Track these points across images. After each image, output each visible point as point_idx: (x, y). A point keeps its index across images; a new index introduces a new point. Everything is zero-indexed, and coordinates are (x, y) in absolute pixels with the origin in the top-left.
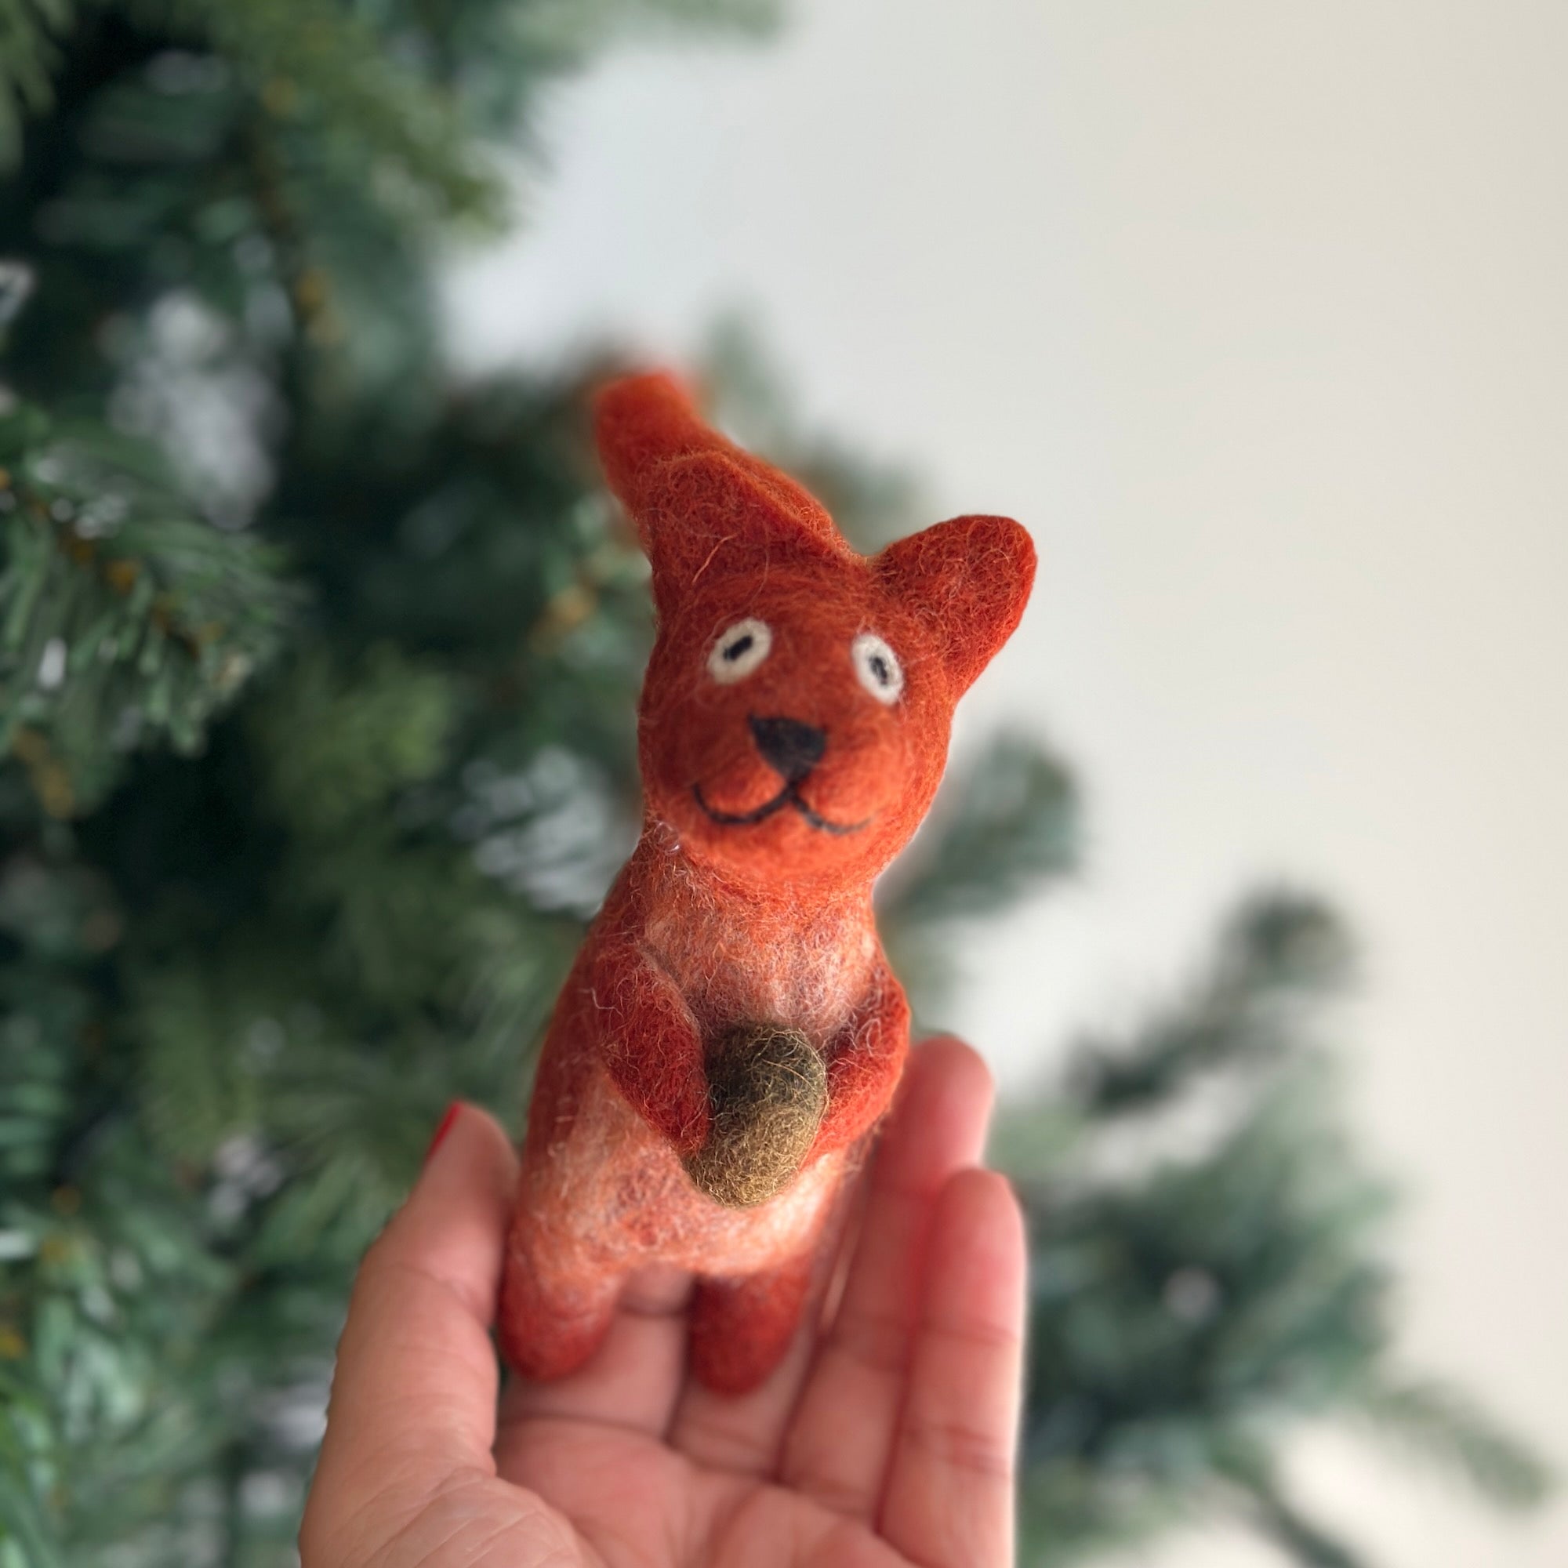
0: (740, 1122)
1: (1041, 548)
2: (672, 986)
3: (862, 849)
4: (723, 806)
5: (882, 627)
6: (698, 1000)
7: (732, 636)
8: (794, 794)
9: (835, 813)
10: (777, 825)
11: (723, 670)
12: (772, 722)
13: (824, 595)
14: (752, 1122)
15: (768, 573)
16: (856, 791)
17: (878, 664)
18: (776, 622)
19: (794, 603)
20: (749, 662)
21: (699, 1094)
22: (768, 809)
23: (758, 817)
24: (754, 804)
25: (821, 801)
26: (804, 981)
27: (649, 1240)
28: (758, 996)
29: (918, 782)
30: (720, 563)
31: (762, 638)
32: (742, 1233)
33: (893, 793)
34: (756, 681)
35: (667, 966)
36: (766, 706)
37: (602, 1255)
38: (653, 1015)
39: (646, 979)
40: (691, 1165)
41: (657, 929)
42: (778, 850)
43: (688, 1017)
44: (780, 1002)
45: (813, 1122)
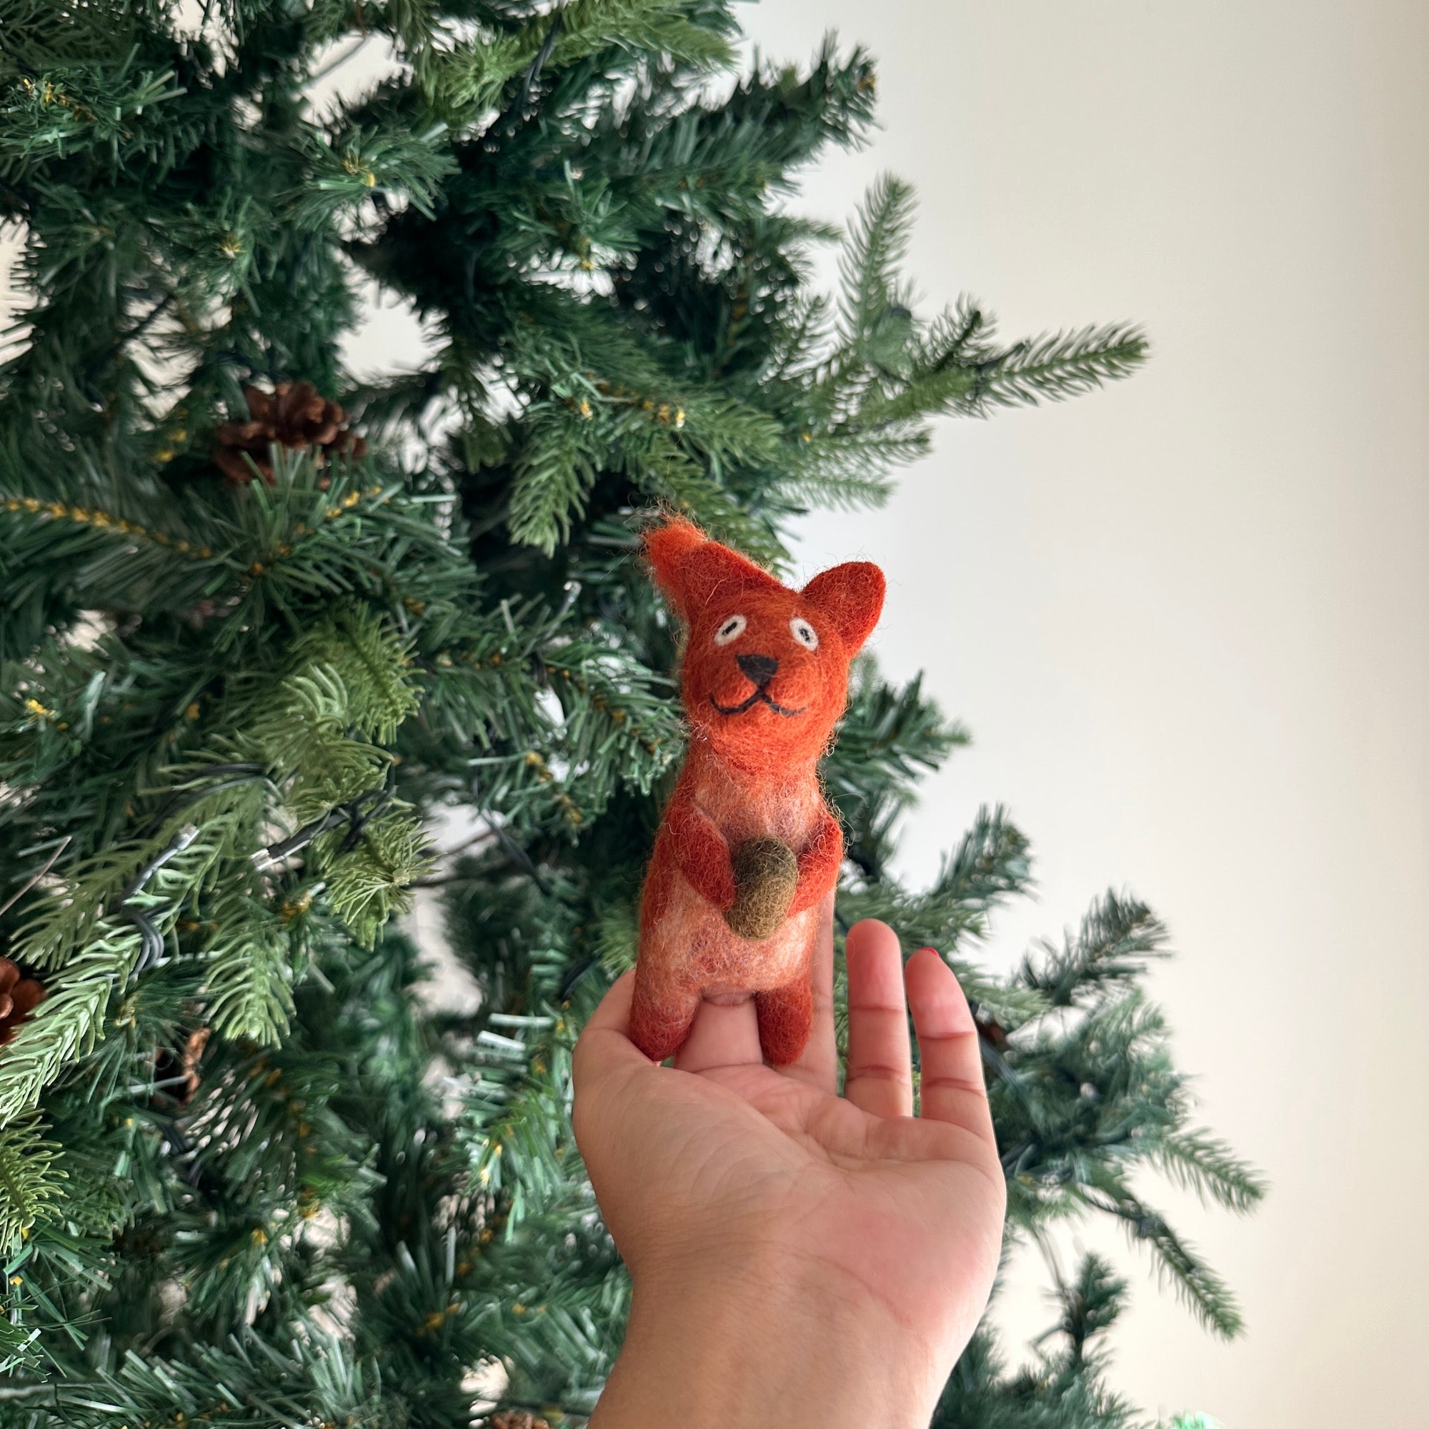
0: (752, 887)
1: (887, 577)
2: (711, 822)
3: (803, 727)
4: (725, 703)
5: (806, 616)
6: (726, 830)
7: (726, 624)
8: (762, 694)
9: (785, 702)
10: (754, 711)
11: (721, 639)
12: (748, 657)
13: (773, 600)
14: (758, 887)
15: (743, 594)
16: (795, 689)
17: (804, 632)
18: (747, 615)
19: (758, 605)
20: (735, 634)
21: (727, 875)
22: (749, 702)
23: (744, 707)
24: (742, 700)
25: (776, 695)
26: (782, 818)
27: (711, 969)
28: (758, 824)
29: (830, 693)
30: (718, 593)
31: (742, 622)
32: (761, 963)
33: (816, 694)
34: (740, 640)
35: (708, 812)
36: (744, 651)
37: (685, 981)
38: (703, 836)
39: (697, 819)
40: (728, 918)
41: (701, 793)
42: (757, 725)
43: (719, 836)
44: (770, 828)
45: (791, 886)
